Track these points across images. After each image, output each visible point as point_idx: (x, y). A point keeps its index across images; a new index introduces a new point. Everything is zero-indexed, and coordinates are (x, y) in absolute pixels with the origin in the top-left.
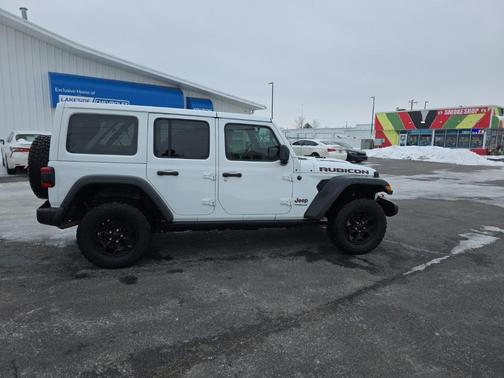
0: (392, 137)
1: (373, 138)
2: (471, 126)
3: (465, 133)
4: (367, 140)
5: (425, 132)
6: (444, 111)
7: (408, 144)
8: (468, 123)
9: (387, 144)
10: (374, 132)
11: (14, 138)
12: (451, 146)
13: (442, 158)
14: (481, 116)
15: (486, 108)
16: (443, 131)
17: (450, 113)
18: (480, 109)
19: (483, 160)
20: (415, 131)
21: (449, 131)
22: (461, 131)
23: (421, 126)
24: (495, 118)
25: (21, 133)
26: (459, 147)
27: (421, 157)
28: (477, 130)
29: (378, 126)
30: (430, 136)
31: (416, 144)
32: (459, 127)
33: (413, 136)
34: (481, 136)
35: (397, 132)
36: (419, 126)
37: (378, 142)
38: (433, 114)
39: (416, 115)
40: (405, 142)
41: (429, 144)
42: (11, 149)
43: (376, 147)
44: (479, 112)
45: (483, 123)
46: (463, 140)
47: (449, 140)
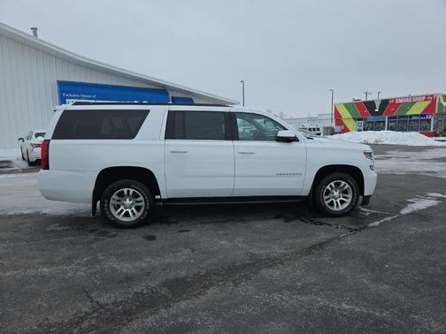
0: (350, 124)
1: (333, 125)
2: (419, 112)
3: (414, 118)
4: (328, 128)
5: (379, 118)
6: (395, 100)
7: (364, 130)
8: (417, 110)
9: (346, 130)
10: (334, 120)
11: (34, 136)
12: (402, 130)
13: (395, 141)
14: (428, 103)
15: (432, 96)
16: (395, 118)
17: (401, 101)
18: (427, 97)
19: (432, 141)
20: (371, 118)
21: (400, 117)
22: (411, 116)
23: (374, 114)
24: (441, 105)
25: (39, 132)
26: (410, 130)
27: (376, 141)
28: (425, 116)
29: (337, 114)
30: (384, 122)
31: (372, 129)
32: (409, 113)
33: (368, 123)
34: (429, 121)
35: (355, 119)
36: (373, 113)
37: (338, 129)
38: (385, 103)
39: (370, 105)
40: (362, 128)
41: (383, 129)
42: (32, 145)
43: (337, 133)
44: (426, 100)
45: (430, 109)
46: (413, 124)
47: (401, 125)
